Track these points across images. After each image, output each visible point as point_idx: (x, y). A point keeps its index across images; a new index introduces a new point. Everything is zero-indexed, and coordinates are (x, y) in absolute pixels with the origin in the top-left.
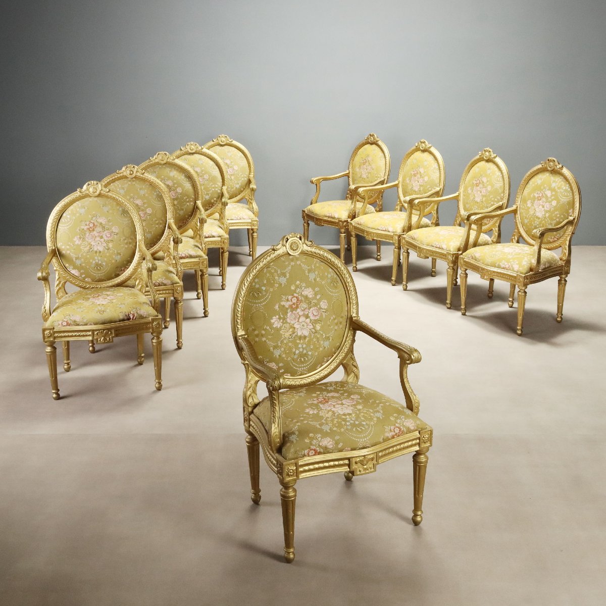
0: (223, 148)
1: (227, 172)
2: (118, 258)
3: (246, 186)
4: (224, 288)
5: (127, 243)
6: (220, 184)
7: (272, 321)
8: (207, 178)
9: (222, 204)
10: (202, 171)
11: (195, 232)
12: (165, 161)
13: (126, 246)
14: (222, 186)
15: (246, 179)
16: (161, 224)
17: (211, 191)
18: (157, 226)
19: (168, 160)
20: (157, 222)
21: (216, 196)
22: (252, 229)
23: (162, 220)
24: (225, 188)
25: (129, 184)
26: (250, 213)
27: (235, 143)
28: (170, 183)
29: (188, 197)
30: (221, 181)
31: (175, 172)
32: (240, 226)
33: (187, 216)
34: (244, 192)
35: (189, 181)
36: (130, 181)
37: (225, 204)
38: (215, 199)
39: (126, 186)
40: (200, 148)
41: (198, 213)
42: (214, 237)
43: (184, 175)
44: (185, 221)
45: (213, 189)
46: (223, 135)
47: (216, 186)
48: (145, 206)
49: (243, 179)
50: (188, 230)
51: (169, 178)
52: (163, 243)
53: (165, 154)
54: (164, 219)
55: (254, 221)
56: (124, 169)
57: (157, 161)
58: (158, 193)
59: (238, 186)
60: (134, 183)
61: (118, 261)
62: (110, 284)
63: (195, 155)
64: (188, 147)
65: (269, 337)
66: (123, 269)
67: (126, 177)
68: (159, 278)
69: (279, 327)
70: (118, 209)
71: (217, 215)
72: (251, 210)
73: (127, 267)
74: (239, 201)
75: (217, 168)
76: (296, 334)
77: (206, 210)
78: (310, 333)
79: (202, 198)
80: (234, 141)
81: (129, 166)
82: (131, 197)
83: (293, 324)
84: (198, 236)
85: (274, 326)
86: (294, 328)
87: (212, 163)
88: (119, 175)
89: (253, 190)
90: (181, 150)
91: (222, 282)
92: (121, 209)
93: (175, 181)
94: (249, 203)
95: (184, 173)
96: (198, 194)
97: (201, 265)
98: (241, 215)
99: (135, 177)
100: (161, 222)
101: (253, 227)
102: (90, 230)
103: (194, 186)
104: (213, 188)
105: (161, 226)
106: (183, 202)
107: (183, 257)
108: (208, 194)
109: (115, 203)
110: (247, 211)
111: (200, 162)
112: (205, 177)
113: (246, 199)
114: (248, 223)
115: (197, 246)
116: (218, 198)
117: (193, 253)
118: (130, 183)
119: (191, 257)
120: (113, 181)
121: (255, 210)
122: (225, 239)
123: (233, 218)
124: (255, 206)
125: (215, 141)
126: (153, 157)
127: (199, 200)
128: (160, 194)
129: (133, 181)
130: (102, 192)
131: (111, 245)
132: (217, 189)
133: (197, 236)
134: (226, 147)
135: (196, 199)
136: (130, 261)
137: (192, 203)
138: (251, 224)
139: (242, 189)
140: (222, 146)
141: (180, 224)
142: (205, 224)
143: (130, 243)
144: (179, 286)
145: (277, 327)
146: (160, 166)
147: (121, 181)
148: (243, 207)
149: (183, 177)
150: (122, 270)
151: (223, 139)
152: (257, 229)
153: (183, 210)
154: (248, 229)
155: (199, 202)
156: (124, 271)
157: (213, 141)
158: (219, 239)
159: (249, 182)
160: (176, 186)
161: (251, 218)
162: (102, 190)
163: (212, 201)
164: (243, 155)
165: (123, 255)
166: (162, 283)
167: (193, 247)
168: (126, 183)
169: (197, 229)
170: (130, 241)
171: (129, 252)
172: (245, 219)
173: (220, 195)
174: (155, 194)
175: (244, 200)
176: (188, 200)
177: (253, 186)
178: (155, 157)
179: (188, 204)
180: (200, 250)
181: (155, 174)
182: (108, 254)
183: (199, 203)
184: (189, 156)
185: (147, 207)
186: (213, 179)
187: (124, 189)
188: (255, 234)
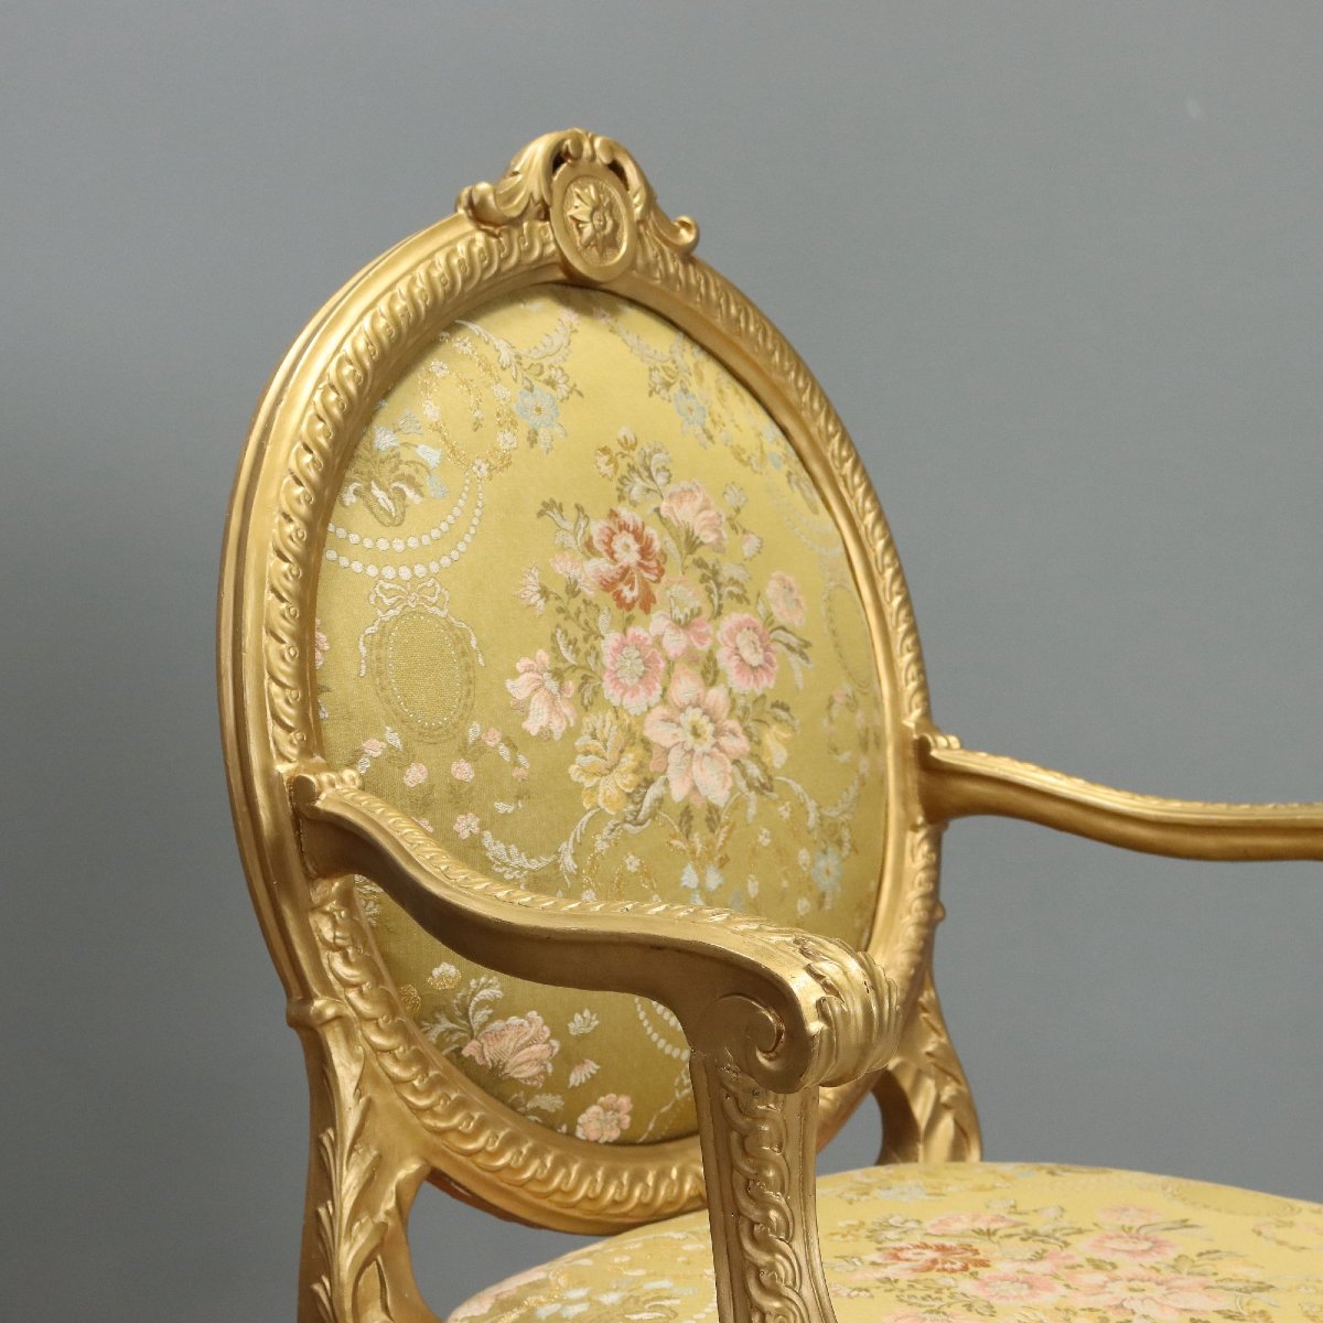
7: (519, 688)
65: (501, 807)
69: (558, 727)
76: (653, 792)
78: (733, 790)
83: (641, 719)
85: (532, 726)
86: (646, 744)
102: (618, 597)
145: (545, 735)
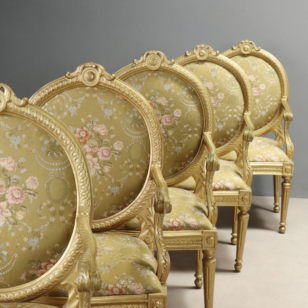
0: (246, 59)
1: (252, 92)
2: (35, 243)
3: (275, 114)
4: (238, 270)
5: (53, 214)
6: (241, 108)
8: (222, 98)
9: (244, 139)
10: (215, 87)
11: (198, 181)
12: (157, 67)
13: (53, 219)
14: (245, 111)
15: (276, 103)
16: (137, 170)
17: (227, 118)
18: (131, 174)
19: (163, 65)
20: (131, 166)
21: (234, 125)
22: (283, 177)
23: (140, 164)
24: (247, 114)
25: (86, 97)
26: (281, 153)
27: (263, 52)
28: (163, 101)
29: (191, 125)
30: (243, 103)
31: (172, 84)
32: (266, 171)
33: (187, 156)
34: (271, 122)
35: (193, 99)
36: (88, 91)
37: (248, 139)
38: (232, 130)
39: (82, 99)
40: (214, 53)
41: (206, 151)
42: (227, 189)
43: (186, 89)
44: (183, 164)
45: (230, 116)
46: (247, 41)
47: (235, 110)
48: (112, 136)
49: (271, 104)
50: (187, 178)
51: (163, 93)
52: (141, 204)
53: (158, 54)
54: (144, 162)
55: (288, 165)
56: (79, 69)
57: (144, 65)
58: (136, 114)
59: (264, 113)
60: (95, 95)
61: (33, 249)
62: (17, 295)
63: (207, 64)
64: (196, 52)
66: (43, 264)
67: (82, 85)
68: (123, 277)
70: (42, 142)
71: (233, 155)
72: (284, 148)
73: (52, 261)
74: (264, 135)
75: (237, 83)
77: (217, 146)
79: (213, 128)
80: (261, 50)
81: (88, 64)
82: (88, 120)
84: (203, 188)
87: (230, 76)
88: (70, 81)
89: (287, 119)
90: (186, 55)
91: (236, 260)
92: (46, 142)
93: (171, 99)
94: (278, 138)
95: (187, 87)
96: (207, 120)
97: (204, 242)
98: (268, 155)
99: (98, 85)
100: (138, 166)
101: (285, 174)
103: (202, 107)
104: (231, 113)
105: (138, 174)
106: (182, 133)
107: (175, 227)
108: (221, 123)
109: (36, 130)
110: (277, 149)
111: (213, 74)
112: (219, 97)
113: (275, 132)
114: (277, 167)
115: (199, 208)
116: (237, 129)
117: (192, 221)
118: (87, 95)
119: (188, 227)
120: (60, 91)
121: (289, 149)
122: (246, 193)
123: (255, 159)
124: (289, 142)
125: (235, 48)
126: (138, 59)
127: (207, 131)
128: (140, 117)
129: (94, 92)
130: (11, 105)
131: (20, 216)
132: (235, 116)
133: (201, 187)
134: (250, 57)
135: (204, 128)
136: (60, 250)
137: (196, 135)
138: (282, 169)
139: (270, 118)
140: (244, 56)
141: (176, 168)
142: (216, 173)
143: (61, 213)
144: (159, 298)
146: (150, 74)
147: (74, 91)
148: (270, 144)
149: (185, 93)
150: (40, 268)
151: (247, 46)
152: (291, 177)
153: (180, 145)
154: (274, 176)
155: (208, 133)
156: (46, 269)
157: (233, 49)
158: (236, 193)
159: (281, 107)
160: (172, 106)
161: (282, 160)
162: (10, 101)
163: (228, 133)
164: (273, 70)
165: (45, 237)
166: (126, 289)
167: (193, 209)
168: (82, 96)
169: (202, 176)
170: (62, 208)
171: (59, 231)
172: (273, 161)
173: (240, 124)
174: (131, 116)
175: (271, 133)
176: (190, 130)
177: (288, 113)
178: (142, 59)
179: (190, 136)
180: (205, 217)
181: (140, 86)
182: (13, 234)
183: (208, 135)
184: (197, 65)
185: (115, 140)
186: (230, 100)
187: (77, 106)
188: (287, 184)
